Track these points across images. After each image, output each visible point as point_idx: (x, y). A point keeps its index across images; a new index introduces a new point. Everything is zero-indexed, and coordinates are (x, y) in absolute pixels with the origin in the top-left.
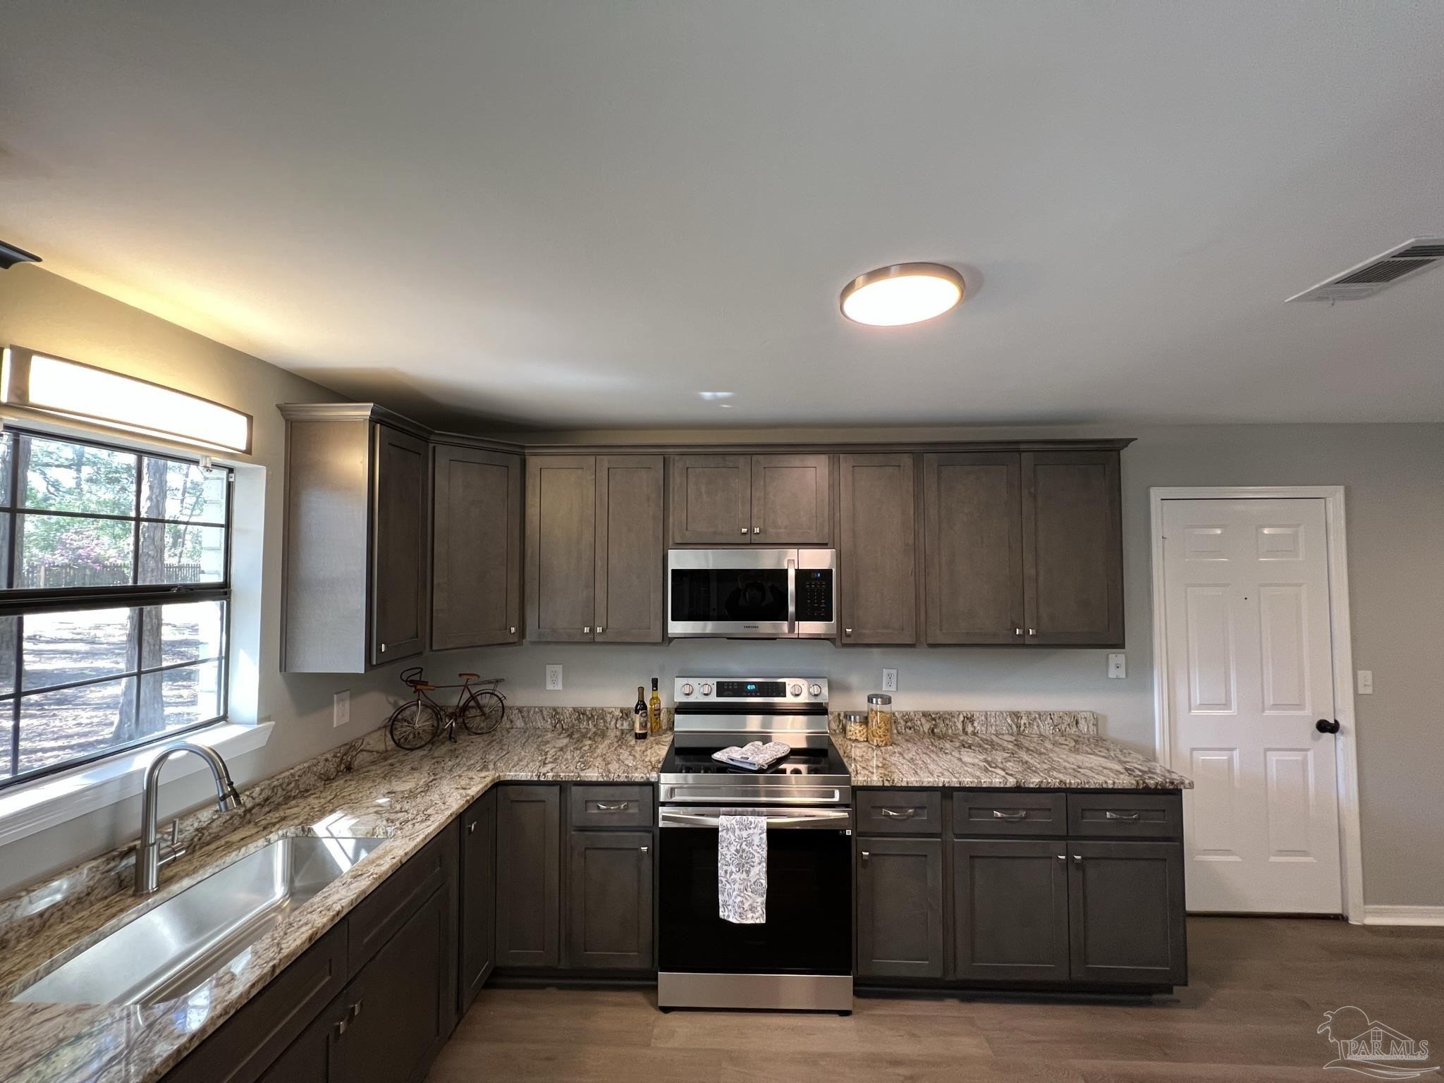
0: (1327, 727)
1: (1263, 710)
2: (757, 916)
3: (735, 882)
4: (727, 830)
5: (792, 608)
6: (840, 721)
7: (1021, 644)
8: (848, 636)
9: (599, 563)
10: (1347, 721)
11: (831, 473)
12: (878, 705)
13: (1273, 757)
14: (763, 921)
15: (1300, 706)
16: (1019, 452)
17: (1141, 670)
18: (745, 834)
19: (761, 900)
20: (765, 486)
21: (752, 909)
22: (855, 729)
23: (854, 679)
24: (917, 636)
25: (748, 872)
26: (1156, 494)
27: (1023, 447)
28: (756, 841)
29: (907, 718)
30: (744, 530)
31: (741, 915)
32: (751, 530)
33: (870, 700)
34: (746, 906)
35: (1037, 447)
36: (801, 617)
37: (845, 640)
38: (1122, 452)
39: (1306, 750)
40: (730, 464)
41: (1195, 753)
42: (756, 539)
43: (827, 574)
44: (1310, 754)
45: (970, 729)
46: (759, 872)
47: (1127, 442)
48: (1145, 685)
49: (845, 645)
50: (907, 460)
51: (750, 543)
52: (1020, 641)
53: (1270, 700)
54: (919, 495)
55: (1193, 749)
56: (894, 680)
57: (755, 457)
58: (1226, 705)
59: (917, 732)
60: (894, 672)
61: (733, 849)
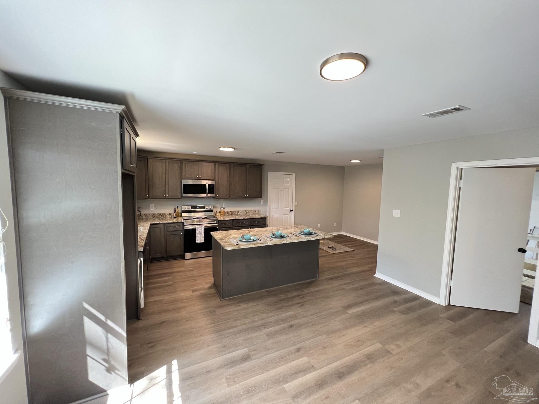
0: (291, 211)
1: (283, 208)
2: (203, 241)
3: (199, 236)
4: (198, 228)
5: (207, 192)
6: (215, 213)
7: (246, 198)
8: (217, 196)
9: (166, 182)
10: (294, 210)
11: (214, 167)
12: (222, 209)
13: (284, 216)
14: (204, 242)
15: (288, 208)
16: (247, 165)
17: (266, 202)
18: (201, 228)
19: (203, 239)
20: (202, 168)
21: (202, 240)
22: (218, 214)
23: (218, 205)
24: (229, 196)
25: (201, 234)
26: (269, 173)
27: (247, 164)
28: (203, 229)
29: (227, 212)
30: (198, 177)
31: (200, 241)
32: (199, 177)
33: (221, 208)
34: (201, 240)
35: (250, 164)
36: (209, 193)
37: (217, 197)
38: (263, 166)
39: (288, 214)
40: (195, 164)
41: (273, 216)
42: (200, 178)
43: (214, 185)
44: (289, 215)
45: (238, 213)
46: (203, 234)
47: (263, 164)
48: (266, 205)
49: (216, 198)
50: (228, 165)
51: (199, 179)
52: (246, 197)
53: (284, 207)
54: (230, 171)
55: (273, 215)
56: (225, 205)
57: (200, 163)
58: (278, 208)
59: (229, 214)
60: (225, 204)
61: (198, 231)
